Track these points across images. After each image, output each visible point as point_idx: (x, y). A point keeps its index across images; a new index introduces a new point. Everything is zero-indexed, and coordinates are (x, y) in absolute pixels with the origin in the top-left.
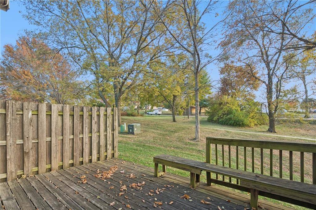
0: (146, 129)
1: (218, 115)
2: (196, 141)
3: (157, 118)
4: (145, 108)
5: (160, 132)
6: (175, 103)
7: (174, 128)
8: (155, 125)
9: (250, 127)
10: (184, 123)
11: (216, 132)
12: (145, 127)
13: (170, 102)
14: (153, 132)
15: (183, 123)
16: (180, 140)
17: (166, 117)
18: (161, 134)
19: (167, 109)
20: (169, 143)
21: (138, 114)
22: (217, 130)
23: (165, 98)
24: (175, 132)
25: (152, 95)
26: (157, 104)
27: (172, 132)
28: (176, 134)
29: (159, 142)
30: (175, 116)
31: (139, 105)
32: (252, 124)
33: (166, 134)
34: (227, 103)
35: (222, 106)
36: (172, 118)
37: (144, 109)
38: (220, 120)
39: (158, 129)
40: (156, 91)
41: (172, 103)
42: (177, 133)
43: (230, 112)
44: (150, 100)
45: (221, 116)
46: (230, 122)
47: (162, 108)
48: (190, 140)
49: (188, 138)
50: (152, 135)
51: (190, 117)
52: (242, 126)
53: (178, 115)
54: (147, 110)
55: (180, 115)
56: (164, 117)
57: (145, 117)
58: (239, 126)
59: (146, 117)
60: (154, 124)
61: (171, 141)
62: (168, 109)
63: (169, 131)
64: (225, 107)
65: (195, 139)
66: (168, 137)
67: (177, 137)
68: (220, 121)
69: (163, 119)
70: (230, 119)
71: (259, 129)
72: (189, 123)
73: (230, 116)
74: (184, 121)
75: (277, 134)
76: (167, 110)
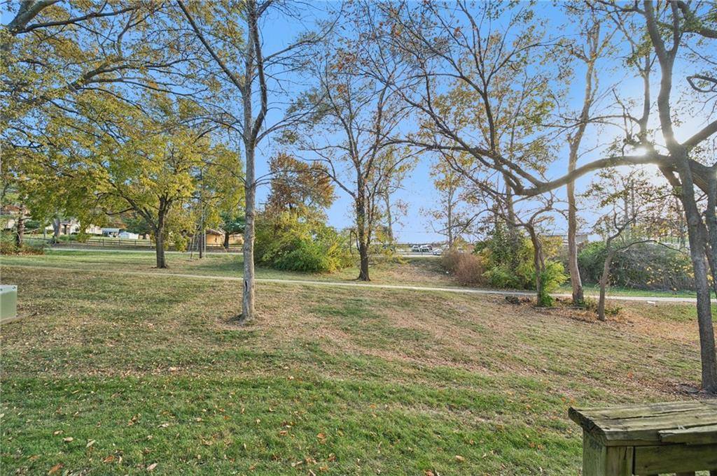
0: (49, 301)
1: (272, 250)
2: (244, 322)
3: (99, 259)
4: (51, 228)
5: (113, 307)
6: (164, 220)
7: (167, 290)
8: (92, 282)
9: (329, 272)
10: (192, 269)
11: (284, 290)
12: (45, 292)
13: (148, 216)
14: (83, 310)
15: (188, 270)
16: (194, 326)
17: (132, 257)
18: (117, 313)
19: (135, 233)
20: (154, 348)
21: (18, 245)
22: (284, 286)
23: (132, 204)
24: (174, 301)
25: (84, 189)
26: (104, 219)
27: (162, 301)
28: (178, 309)
29: (111, 350)
30: (165, 252)
31: (24, 217)
32: (333, 267)
33: (142, 313)
34: (290, 226)
35: (279, 233)
36: (155, 257)
37: (49, 232)
38: (276, 261)
39: (104, 298)
40: (101, 178)
41: (155, 219)
42: (180, 305)
43: (296, 245)
44: (74, 204)
45: (278, 252)
46: (296, 264)
47: (117, 230)
48: (227, 322)
49: (220, 318)
50: (78, 323)
51: (204, 253)
52: (317, 272)
53: (171, 249)
54: (61, 234)
55: (178, 250)
56: (127, 254)
57: (49, 256)
58: (312, 272)
59: (56, 257)
60: (89, 280)
61: (165, 339)
62: (137, 235)
63: (152, 300)
64: (286, 234)
65: (240, 318)
66: (150, 320)
67: (183, 319)
68: (277, 263)
69: (122, 261)
70: (296, 258)
71: (344, 276)
72: (206, 271)
73: (296, 253)
74: (190, 263)
75: (375, 283)
76: (134, 237)
